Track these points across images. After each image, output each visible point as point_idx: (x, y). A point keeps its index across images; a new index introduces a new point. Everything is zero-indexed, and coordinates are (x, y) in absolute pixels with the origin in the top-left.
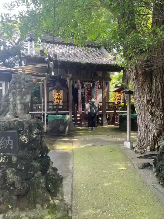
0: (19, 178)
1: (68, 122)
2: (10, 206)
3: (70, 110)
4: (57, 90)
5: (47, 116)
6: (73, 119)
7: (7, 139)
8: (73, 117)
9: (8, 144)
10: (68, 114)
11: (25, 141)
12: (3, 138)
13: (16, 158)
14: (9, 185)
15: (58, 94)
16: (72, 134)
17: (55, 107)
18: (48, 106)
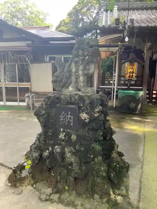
0: (78, 160)
1: (141, 99)
2: (67, 188)
3: (144, 86)
4: (131, 62)
5: (117, 92)
6: (148, 96)
7: (68, 115)
8: (147, 94)
9: (68, 120)
10: (142, 90)
11: (85, 119)
12: (63, 113)
13: (75, 136)
14: (67, 164)
15: (131, 67)
16: (146, 113)
17: (127, 82)
18: (119, 80)
